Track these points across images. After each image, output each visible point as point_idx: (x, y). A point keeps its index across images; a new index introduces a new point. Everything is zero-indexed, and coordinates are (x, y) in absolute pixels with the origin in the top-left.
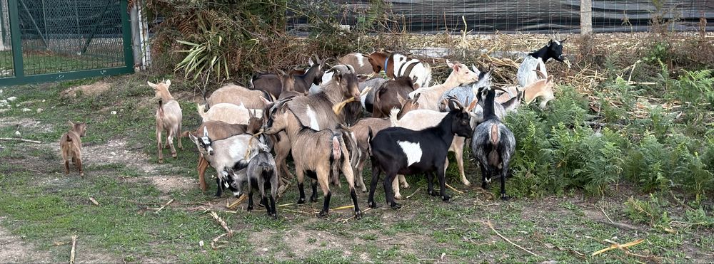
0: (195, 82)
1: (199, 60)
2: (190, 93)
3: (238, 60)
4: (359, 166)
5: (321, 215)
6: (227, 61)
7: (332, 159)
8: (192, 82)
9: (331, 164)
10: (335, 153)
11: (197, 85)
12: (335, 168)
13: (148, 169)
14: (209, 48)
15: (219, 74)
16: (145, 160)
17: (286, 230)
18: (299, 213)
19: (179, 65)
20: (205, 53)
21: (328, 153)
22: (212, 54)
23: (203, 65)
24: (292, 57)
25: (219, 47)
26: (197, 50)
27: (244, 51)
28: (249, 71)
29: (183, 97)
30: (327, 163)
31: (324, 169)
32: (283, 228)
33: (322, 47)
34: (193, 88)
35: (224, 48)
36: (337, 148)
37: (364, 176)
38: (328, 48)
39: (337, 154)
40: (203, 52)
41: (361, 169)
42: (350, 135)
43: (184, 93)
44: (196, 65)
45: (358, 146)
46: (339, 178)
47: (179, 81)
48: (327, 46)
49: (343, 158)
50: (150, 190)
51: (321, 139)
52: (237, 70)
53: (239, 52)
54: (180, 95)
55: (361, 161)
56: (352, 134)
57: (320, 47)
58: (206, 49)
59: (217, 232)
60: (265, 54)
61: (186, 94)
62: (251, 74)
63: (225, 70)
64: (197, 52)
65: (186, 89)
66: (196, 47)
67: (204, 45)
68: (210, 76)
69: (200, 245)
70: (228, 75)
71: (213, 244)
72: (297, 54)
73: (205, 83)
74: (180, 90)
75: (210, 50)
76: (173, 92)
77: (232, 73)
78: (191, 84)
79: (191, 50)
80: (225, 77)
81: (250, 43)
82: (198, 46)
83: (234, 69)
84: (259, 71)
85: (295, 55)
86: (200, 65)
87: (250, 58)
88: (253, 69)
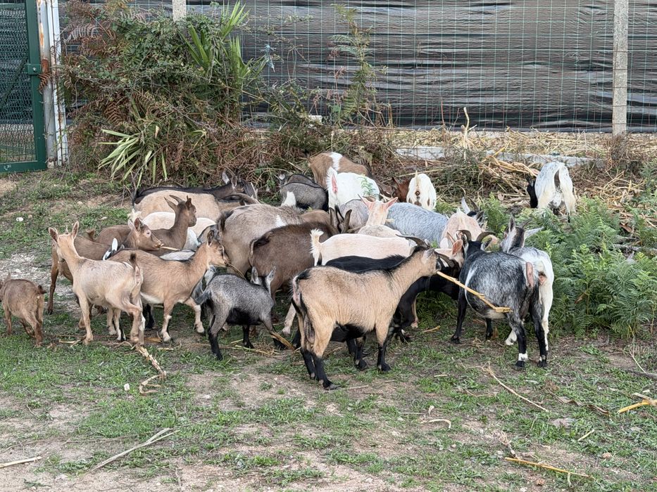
0: (124, 183)
1: (129, 155)
2: (117, 197)
3: (179, 156)
6: (165, 158)
8: (120, 183)
11: (126, 187)
14: (142, 140)
15: (154, 174)
17: (234, 373)
19: (104, 161)
20: (137, 146)
22: (146, 148)
23: (134, 161)
24: (248, 155)
25: (156, 140)
26: (127, 142)
27: (187, 144)
28: (193, 171)
29: (109, 201)
32: (230, 370)
33: (285, 143)
34: (122, 191)
35: (161, 141)
38: (294, 143)
40: (135, 145)
43: (110, 196)
44: (125, 161)
47: (103, 181)
48: (292, 141)
50: (63, 318)
52: (177, 169)
53: (181, 146)
54: (104, 199)
57: (284, 143)
58: (139, 142)
59: (146, 373)
60: (214, 149)
61: (112, 197)
62: (195, 175)
63: (162, 169)
64: (128, 145)
65: (113, 191)
66: (126, 139)
67: (136, 136)
68: (143, 175)
69: (125, 389)
70: (166, 175)
71: (141, 388)
72: (254, 151)
73: (136, 185)
74: (104, 193)
75: (144, 142)
76: (96, 195)
77: (171, 172)
78: (119, 185)
79: (120, 142)
80: (162, 177)
81: (194, 135)
82: (129, 137)
83: (174, 167)
84: (205, 171)
85: (252, 151)
86: (130, 161)
87: (195, 154)
88: (197, 168)
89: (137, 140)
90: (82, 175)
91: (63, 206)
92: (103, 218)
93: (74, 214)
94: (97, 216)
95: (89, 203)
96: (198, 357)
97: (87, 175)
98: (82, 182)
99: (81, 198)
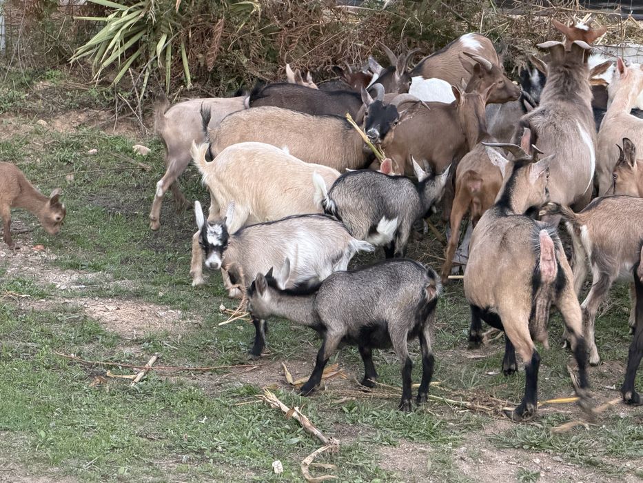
0: (115, 91)
1: (126, 42)
2: (104, 115)
3: (216, 47)
4: (590, 304)
5: (522, 413)
6: (187, 48)
7: (536, 281)
8: (109, 89)
9: (534, 294)
10: (543, 266)
11: (125, 97)
12: (542, 302)
13: (63, 280)
14: (152, 14)
15: (168, 76)
16: (46, 261)
17: (454, 446)
18: (465, 407)
19: (81, 49)
20: (141, 25)
21: (526, 267)
22: (155, 30)
23: (137, 50)
24: (330, 48)
25: (176, 15)
26: (125, 17)
27: (228, 27)
28: (237, 73)
29: (91, 121)
30: (524, 291)
31: (517, 304)
32: (445, 441)
33: (396, 29)
34: (113, 104)
35: (184, 18)
36: (549, 257)
37: (596, 329)
38: (411, 32)
39: (548, 271)
40: (138, 24)
41: (593, 311)
42: (578, 232)
43: (92, 112)
44: (120, 52)
45: (595, 258)
46: (547, 326)
47: (79, 86)
48: (409, 27)
49: (561, 282)
50: (92, 332)
51: (511, 239)
52: (210, 68)
53: (218, 29)
54: (82, 117)
55: (597, 293)
56: (584, 229)
57: (394, 29)
58: (144, 18)
59: (295, 440)
60: (271, 36)
61: (97, 115)
62: (239, 80)
63: (183, 68)
64: (125, 22)
65: (97, 105)
66: (121, 12)
67: (142, 7)
68: (150, 77)
69: (276, 471)
70: (189, 78)
71: (305, 470)
72: (342, 41)
73: (140, 94)
74: (83, 106)
75: (154, 19)
76: (67, 109)
77: (197, 74)
78: (108, 94)
79: (111, 17)
80: (182, 82)
81: (240, 9)
82: (127, 9)
83: (205, 66)
84: (258, 75)
85: (338, 42)
86: (127, 51)
87: (240, 43)
88: (244, 69)
89: (142, 15)
90: (38, 74)
91: (16, 128)
92: (91, 151)
93: (38, 143)
94: (79, 147)
95: (58, 123)
96: (374, 412)
97: (47, 73)
98: (39, 86)
99: (43, 115)
